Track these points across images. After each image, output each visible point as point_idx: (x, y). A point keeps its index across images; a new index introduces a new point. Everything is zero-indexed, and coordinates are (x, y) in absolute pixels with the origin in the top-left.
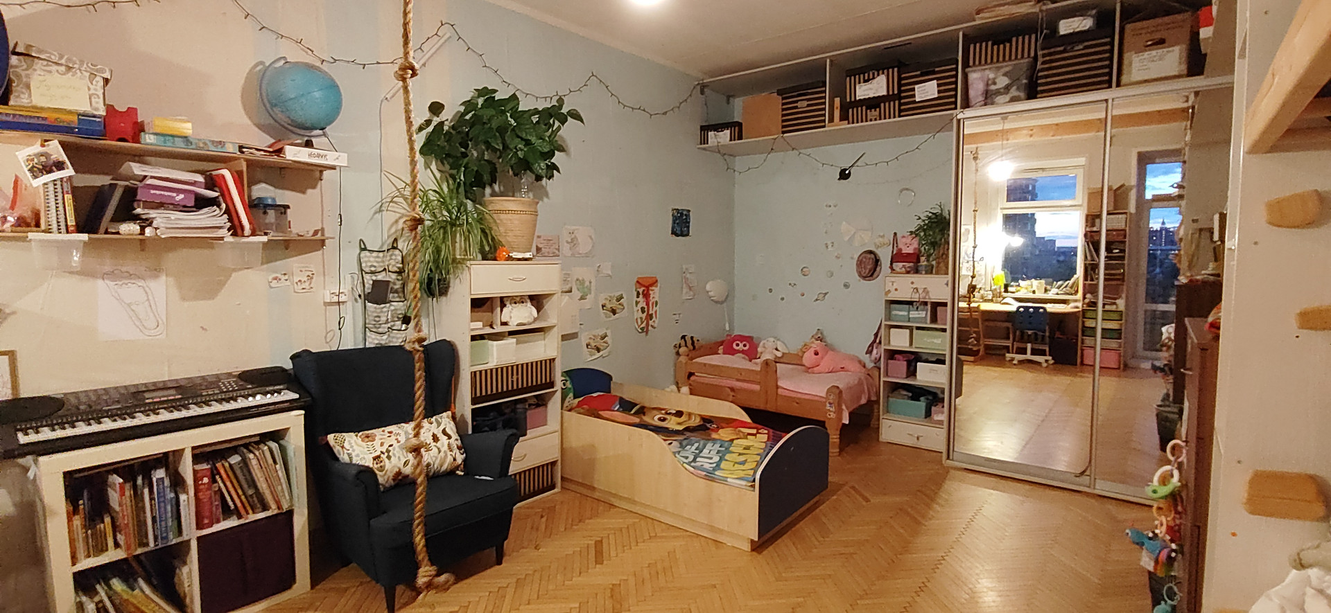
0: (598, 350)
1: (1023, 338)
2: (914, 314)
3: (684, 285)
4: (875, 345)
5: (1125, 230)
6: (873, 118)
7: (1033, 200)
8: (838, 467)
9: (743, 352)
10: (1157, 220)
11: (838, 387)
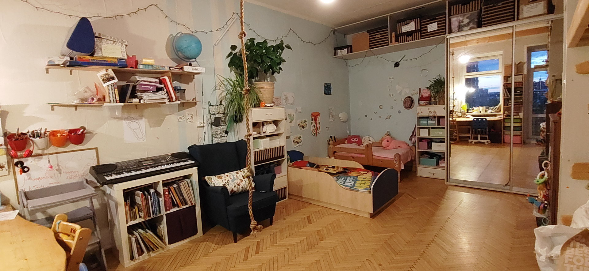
0: (298, 143)
1: (476, 133)
2: (430, 122)
3: (330, 115)
4: (413, 136)
5: (522, 82)
6: (409, 40)
7: (477, 71)
8: (402, 187)
9: (355, 142)
10: (537, 78)
11: (399, 154)
